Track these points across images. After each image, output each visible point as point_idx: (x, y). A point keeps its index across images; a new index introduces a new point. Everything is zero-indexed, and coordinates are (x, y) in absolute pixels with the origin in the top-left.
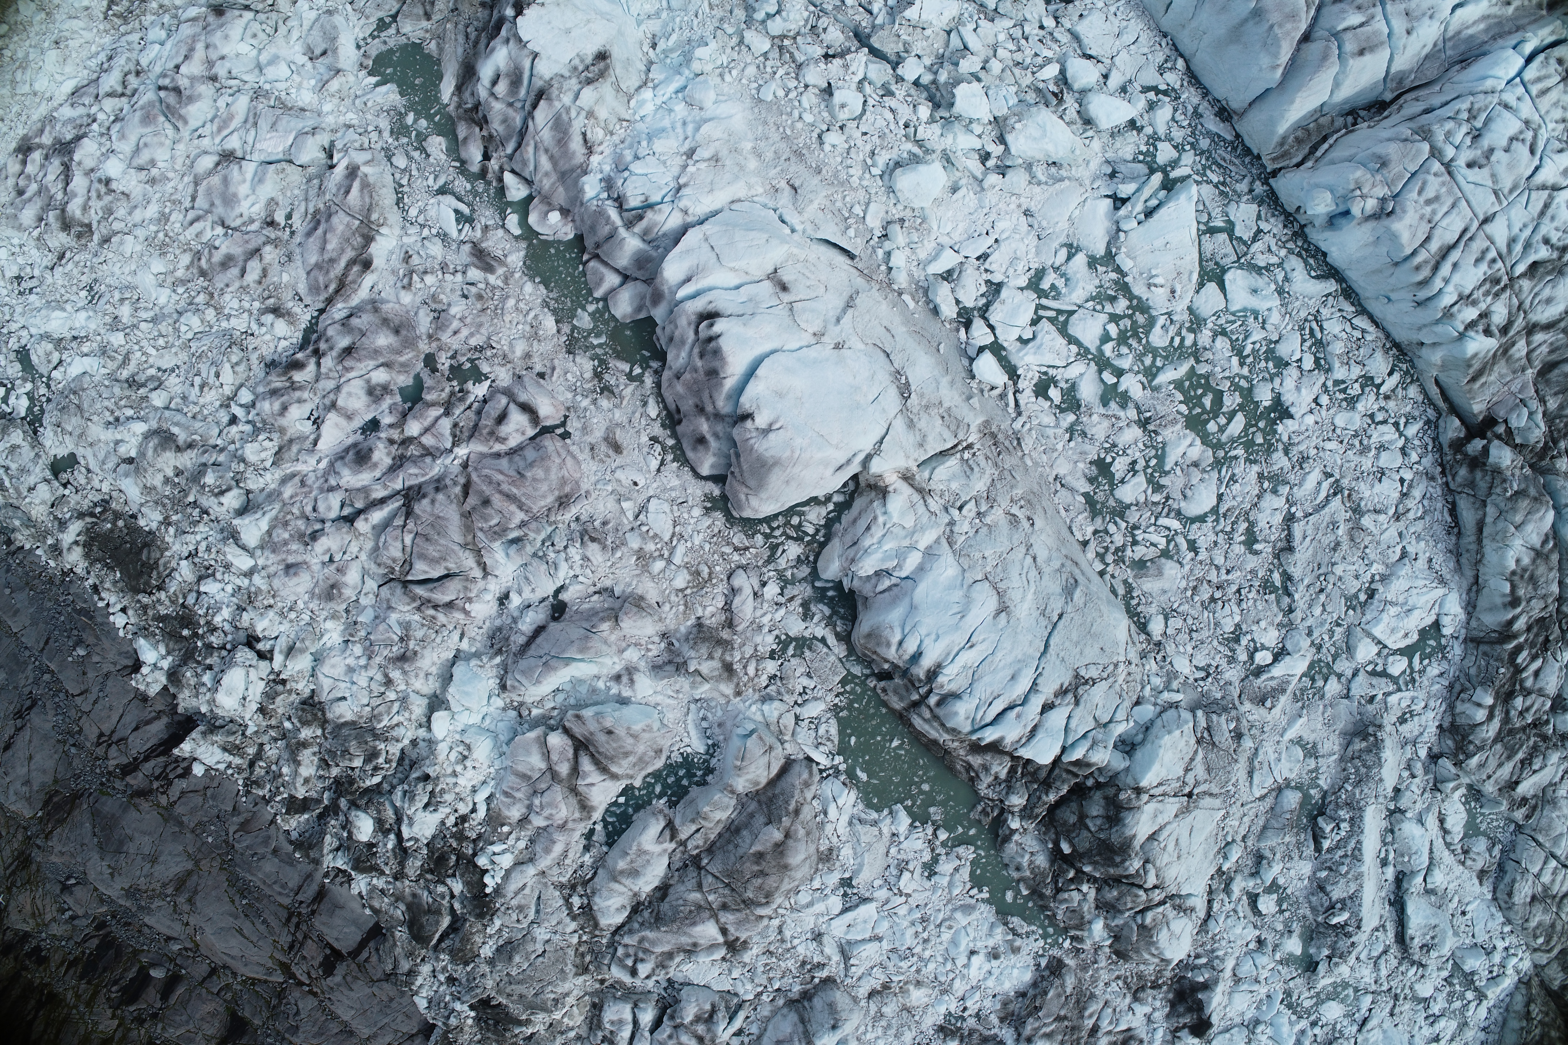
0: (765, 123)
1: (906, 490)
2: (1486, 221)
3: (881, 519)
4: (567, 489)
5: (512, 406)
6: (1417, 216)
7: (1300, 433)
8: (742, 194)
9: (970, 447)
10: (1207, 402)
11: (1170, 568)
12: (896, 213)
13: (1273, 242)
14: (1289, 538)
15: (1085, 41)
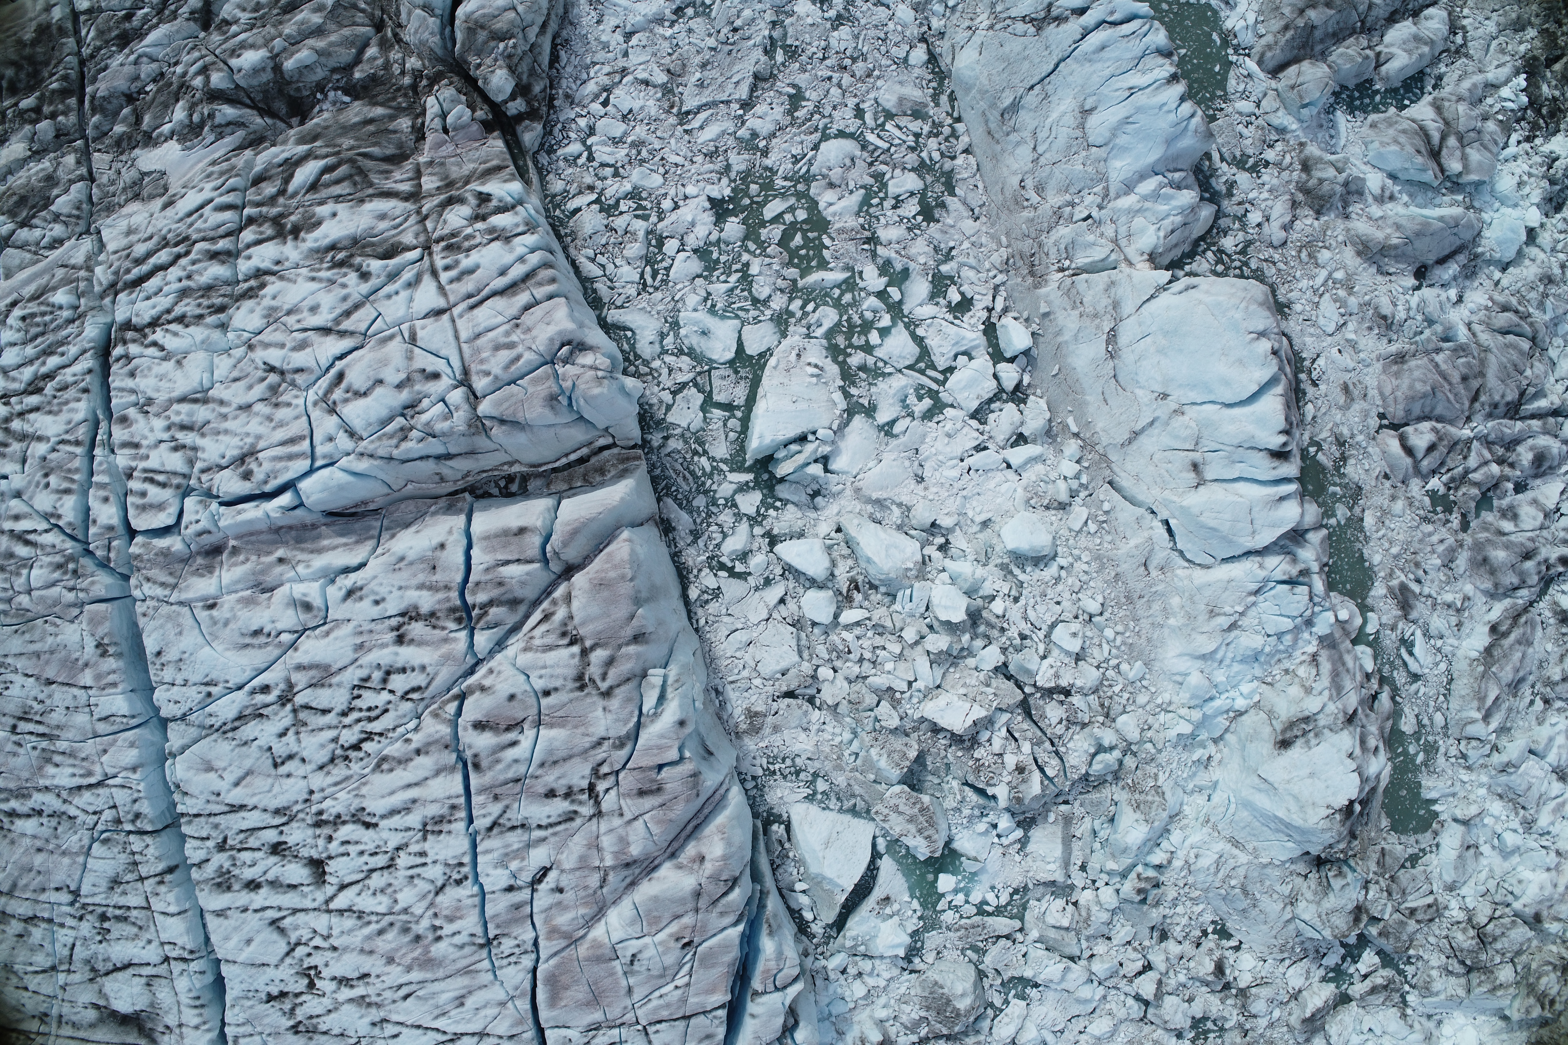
0: (1149, 640)
1: (1131, 252)
2: (438, 313)
3: (1162, 234)
4: (1395, 368)
5: (1420, 455)
6: (534, 332)
7: (708, 181)
8: (1198, 573)
9: (1062, 270)
10: (798, 240)
11: (889, 100)
12: (1053, 516)
13: (664, 377)
14: (753, 88)
15: (794, 643)
